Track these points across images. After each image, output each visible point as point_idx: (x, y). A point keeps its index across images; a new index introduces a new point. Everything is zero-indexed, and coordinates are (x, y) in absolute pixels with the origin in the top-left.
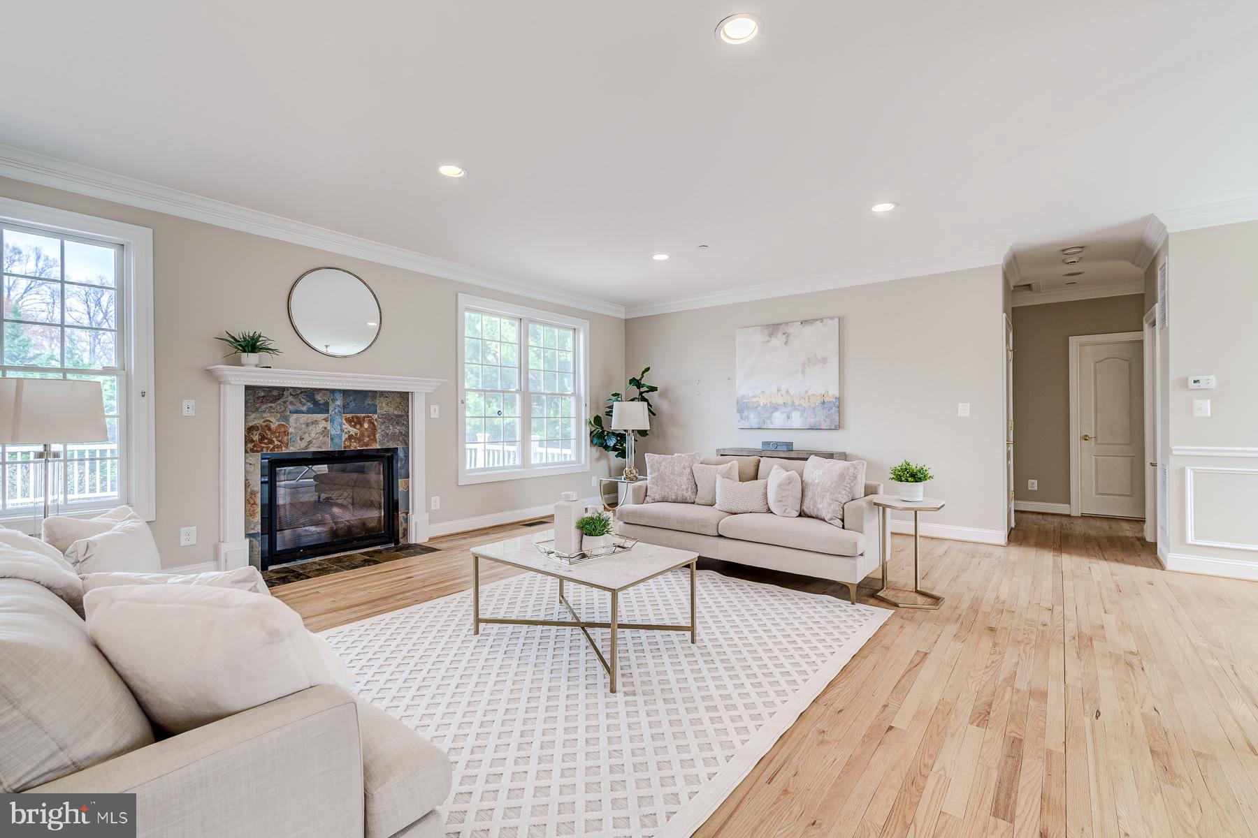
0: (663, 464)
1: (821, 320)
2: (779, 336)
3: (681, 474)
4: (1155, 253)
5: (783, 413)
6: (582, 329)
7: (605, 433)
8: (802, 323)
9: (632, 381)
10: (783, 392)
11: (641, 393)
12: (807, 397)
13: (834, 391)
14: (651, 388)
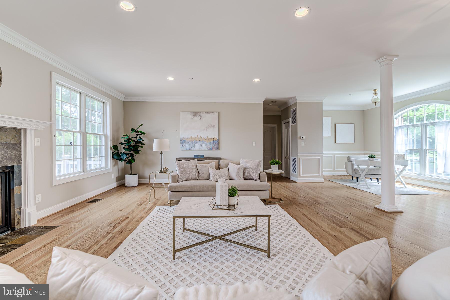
0: (185, 165)
1: (213, 113)
2: (198, 116)
3: (193, 169)
4: (290, 105)
5: (199, 144)
6: (108, 103)
7: (120, 153)
8: (206, 113)
9: (133, 130)
10: (199, 137)
11: (137, 135)
12: (208, 139)
13: (217, 137)
14: (142, 133)
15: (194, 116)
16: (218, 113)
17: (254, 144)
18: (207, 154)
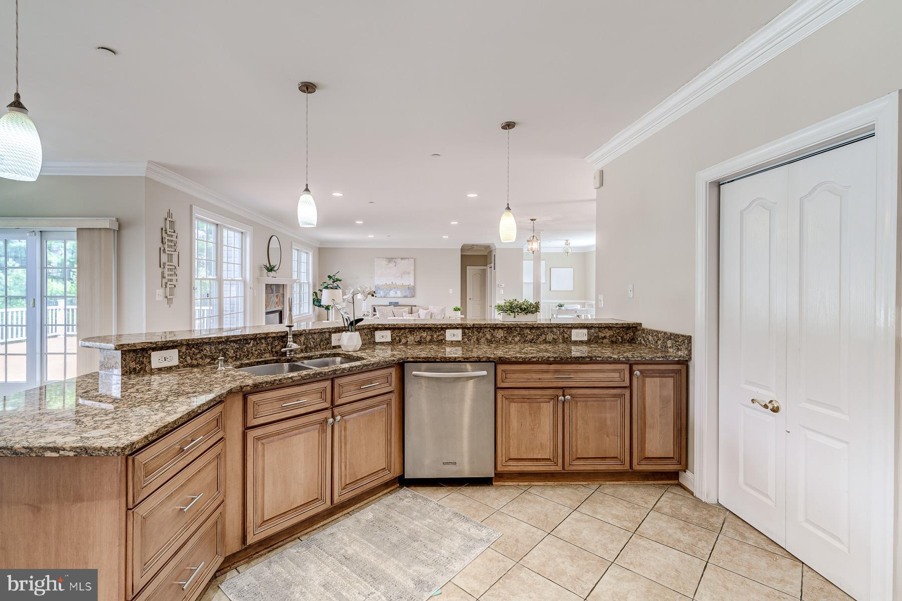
1: (408, 259)
2: (392, 263)
4: (492, 249)
5: (394, 291)
8: (401, 259)
9: (329, 277)
10: (394, 283)
11: (334, 282)
12: (403, 286)
13: (412, 284)
14: (338, 280)
15: (389, 262)
16: (413, 259)
17: (451, 291)
18: (402, 301)
